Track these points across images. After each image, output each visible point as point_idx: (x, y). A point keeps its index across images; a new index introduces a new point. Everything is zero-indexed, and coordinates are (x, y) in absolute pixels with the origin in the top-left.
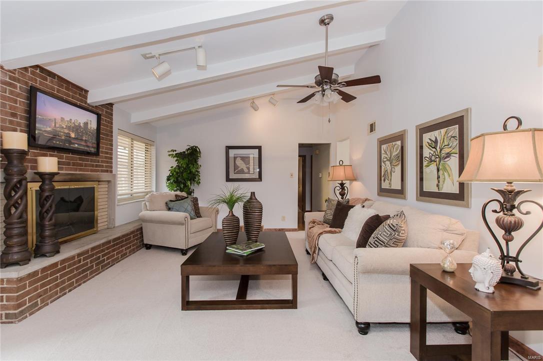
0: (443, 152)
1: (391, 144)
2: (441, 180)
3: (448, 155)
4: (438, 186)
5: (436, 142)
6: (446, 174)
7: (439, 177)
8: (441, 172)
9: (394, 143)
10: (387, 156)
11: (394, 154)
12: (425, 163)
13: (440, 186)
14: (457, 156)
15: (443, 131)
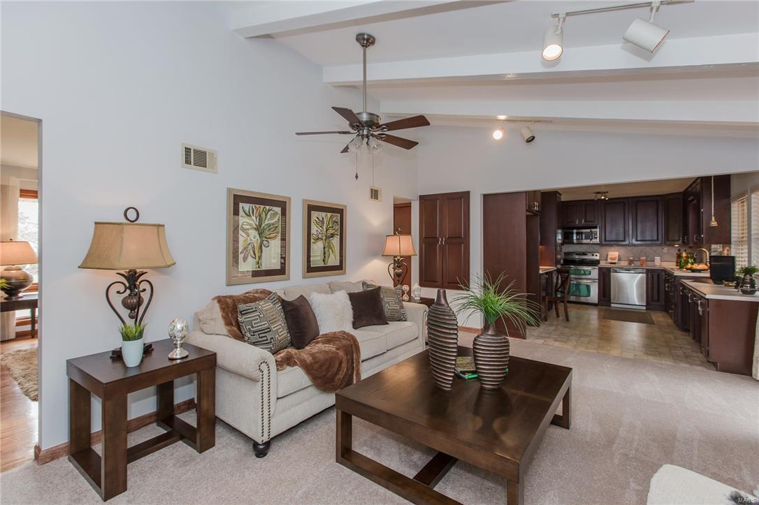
0: (328, 232)
1: (262, 207)
2: (326, 255)
3: (332, 235)
4: (324, 261)
5: (323, 222)
6: (330, 250)
7: (325, 253)
8: (326, 249)
9: (268, 207)
10: (251, 222)
11: (266, 222)
12: (312, 240)
13: (326, 261)
14: (339, 237)
15: (329, 214)
